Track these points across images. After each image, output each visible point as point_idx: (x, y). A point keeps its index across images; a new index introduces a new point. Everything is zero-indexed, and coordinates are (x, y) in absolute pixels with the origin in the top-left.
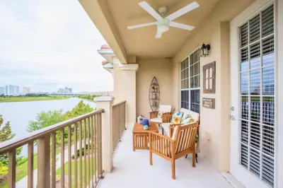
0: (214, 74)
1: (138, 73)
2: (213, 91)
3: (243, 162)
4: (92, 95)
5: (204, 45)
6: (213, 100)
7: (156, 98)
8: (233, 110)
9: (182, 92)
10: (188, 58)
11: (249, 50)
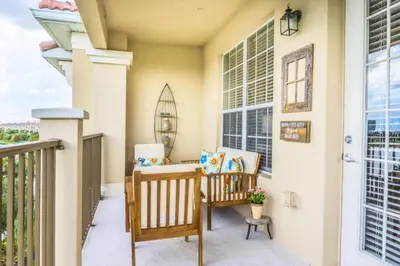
0: (310, 69)
1: (131, 73)
2: (306, 106)
3: (370, 244)
4: (6, 129)
5: (289, 10)
6: (307, 125)
7: (169, 130)
8: (349, 142)
9: (224, 115)
10: (241, 46)
11: (388, 19)
